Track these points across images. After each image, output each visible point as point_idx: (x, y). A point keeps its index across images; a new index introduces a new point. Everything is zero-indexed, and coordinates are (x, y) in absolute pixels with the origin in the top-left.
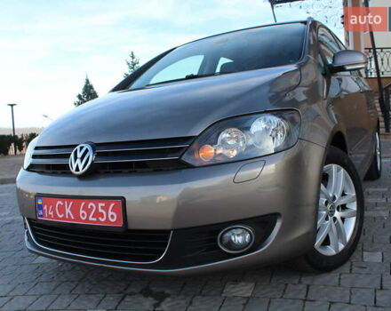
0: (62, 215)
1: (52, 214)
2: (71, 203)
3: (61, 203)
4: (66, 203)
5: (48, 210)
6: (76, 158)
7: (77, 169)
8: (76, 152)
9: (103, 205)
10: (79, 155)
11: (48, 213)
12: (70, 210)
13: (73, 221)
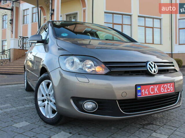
0: (153, 92)
1: (147, 93)
2: (158, 86)
3: (153, 87)
4: (155, 86)
5: (145, 91)
6: (152, 68)
7: (154, 72)
8: (150, 65)
10: (153, 66)
11: (145, 93)
12: (157, 89)
13: (158, 93)
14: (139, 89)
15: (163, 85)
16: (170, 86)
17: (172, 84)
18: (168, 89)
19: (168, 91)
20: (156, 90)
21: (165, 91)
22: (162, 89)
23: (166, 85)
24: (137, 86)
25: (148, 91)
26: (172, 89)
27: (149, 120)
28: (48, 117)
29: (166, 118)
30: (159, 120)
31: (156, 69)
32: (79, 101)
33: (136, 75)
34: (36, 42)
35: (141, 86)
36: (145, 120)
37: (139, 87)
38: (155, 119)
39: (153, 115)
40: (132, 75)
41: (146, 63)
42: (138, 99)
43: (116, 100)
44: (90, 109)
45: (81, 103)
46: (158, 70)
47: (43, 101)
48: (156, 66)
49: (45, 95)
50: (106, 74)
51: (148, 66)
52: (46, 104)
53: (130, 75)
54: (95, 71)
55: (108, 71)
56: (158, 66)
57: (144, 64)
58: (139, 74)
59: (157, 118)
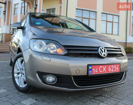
0: (102, 71)
1: (97, 71)
2: (106, 66)
3: (102, 67)
4: (104, 67)
5: (95, 70)
6: (102, 52)
7: (104, 55)
8: (101, 49)
9: (116, 66)
10: (103, 50)
11: (95, 72)
12: (106, 69)
13: (106, 72)
14: (90, 68)
15: (110, 66)
16: (116, 67)
17: (118, 65)
18: (114, 69)
19: (114, 71)
20: (104, 69)
21: (112, 71)
22: (109, 69)
23: (113, 66)
24: (88, 66)
25: (98, 70)
26: (118, 69)
27: (99, 93)
28: (21, 86)
29: (114, 91)
30: (108, 93)
31: (106, 53)
32: (42, 75)
33: (89, 56)
34: (16, 28)
35: (92, 66)
36: (96, 93)
37: (91, 66)
38: (105, 92)
39: (103, 89)
40: (86, 56)
41: (98, 47)
42: (89, 76)
43: (71, 76)
44: (51, 82)
45: (44, 76)
46: (108, 54)
47: (18, 74)
48: (106, 51)
49: (19, 69)
50: (65, 55)
51: (99, 50)
52: (20, 76)
53: (84, 56)
54: (57, 52)
55: (66, 52)
56: (107, 51)
57: (96, 49)
58: (92, 57)
59: (107, 92)
